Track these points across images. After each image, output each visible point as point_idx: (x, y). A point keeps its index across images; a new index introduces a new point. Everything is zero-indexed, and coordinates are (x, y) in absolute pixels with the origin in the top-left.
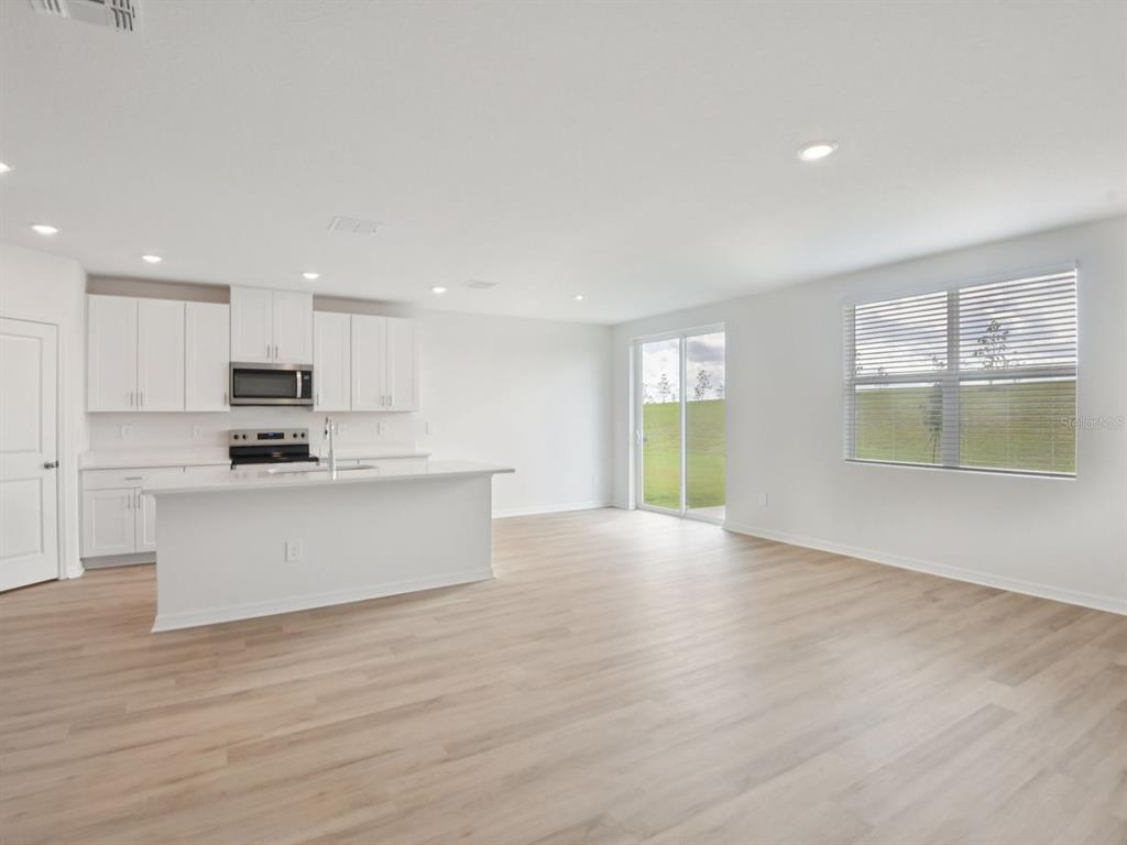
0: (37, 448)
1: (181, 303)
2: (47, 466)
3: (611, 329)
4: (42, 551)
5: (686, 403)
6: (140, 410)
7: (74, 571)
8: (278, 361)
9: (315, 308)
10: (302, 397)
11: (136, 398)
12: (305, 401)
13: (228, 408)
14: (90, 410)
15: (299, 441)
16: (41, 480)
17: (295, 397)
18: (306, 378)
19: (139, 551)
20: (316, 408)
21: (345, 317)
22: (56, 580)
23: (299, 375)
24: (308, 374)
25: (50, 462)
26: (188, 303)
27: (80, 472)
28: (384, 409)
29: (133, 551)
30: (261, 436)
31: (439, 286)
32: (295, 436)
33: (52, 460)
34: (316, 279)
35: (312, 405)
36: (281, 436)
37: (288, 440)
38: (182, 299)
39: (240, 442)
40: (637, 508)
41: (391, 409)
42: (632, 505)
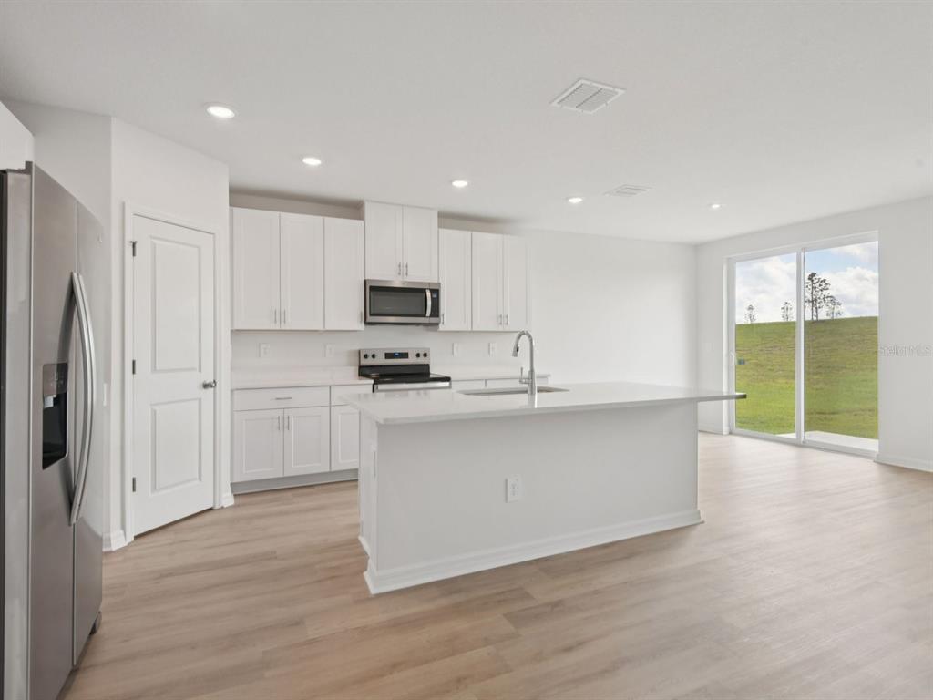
0: (197, 366)
1: (320, 218)
2: (206, 386)
3: (697, 248)
4: (200, 479)
5: (805, 322)
6: (283, 328)
7: (228, 500)
8: (408, 279)
9: (440, 226)
10: (431, 316)
11: (280, 315)
12: (433, 320)
13: (362, 327)
14: (236, 328)
15: (422, 360)
16: (200, 400)
17: (425, 316)
18: (435, 296)
19: (286, 475)
20: (441, 327)
21: (467, 234)
22: (211, 509)
23: (428, 294)
24: (436, 292)
25: (207, 382)
26: (327, 219)
27: (232, 391)
28: (501, 329)
29: (281, 475)
30: (389, 356)
31: (576, 197)
32: (418, 355)
33: (210, 380)
34: (466, 187)
35: (437, 324)
36: (405, 355)
37: (412, 360)
38: (322, 215)
39: (370, 362)
40: (730, 433)
41: (507, 329)
42: (725, 429)
